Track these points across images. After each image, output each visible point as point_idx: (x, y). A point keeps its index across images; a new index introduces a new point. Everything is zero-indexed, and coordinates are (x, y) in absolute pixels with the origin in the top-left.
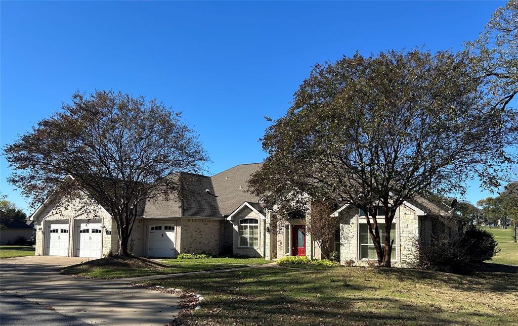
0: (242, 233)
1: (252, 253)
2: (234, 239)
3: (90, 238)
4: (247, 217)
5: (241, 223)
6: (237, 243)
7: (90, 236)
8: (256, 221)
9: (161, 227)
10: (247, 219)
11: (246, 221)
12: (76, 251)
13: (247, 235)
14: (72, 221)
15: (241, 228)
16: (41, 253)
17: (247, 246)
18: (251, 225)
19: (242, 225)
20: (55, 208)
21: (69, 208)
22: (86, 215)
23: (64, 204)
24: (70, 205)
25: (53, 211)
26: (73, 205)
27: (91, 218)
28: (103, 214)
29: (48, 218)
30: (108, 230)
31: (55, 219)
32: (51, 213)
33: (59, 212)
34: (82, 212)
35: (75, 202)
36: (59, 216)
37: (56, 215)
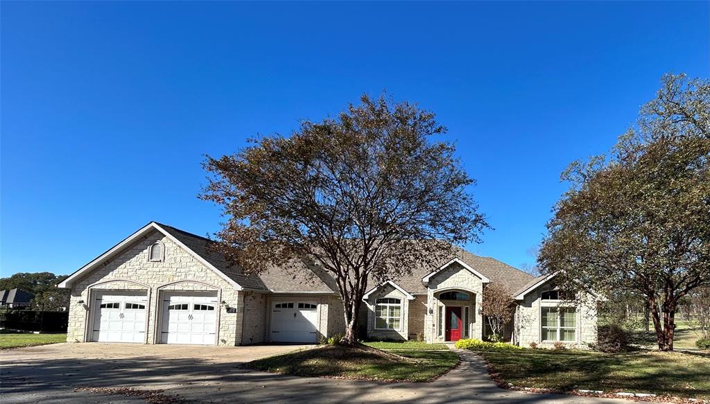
0: (379, 314)
1: (394, 335)
2: (369, 320)
3: (191, 317)
4: (387, 296)
5: (378, 302)
6: (372, 326)
7: (191, 313)
8: (398, 301)
9: (293, 304)
10: (387, 299)
11: (385, 301)
12: (161, 335)
13: (386, 316)
14: (154, 292)
15: (378, 308)
16: (81, 338)
17: (386, 327)
18: (391, 305)
19: (379, 304)
20: (116, 272)
21: (147, 273)
22: (184, 285)
23: (137, 267)
24: (151, 269)
25: (110, 276)
26: (158, 269)
27: (195, 289)
28: (220, 284)
29: (98, 286)
30: (230, 306)
31: (116, 287)
32: (106, 278)
33: (125, 279)
34: (176, 279)
35: (161, 265)
36: (126, 284)
37: (119, 283)
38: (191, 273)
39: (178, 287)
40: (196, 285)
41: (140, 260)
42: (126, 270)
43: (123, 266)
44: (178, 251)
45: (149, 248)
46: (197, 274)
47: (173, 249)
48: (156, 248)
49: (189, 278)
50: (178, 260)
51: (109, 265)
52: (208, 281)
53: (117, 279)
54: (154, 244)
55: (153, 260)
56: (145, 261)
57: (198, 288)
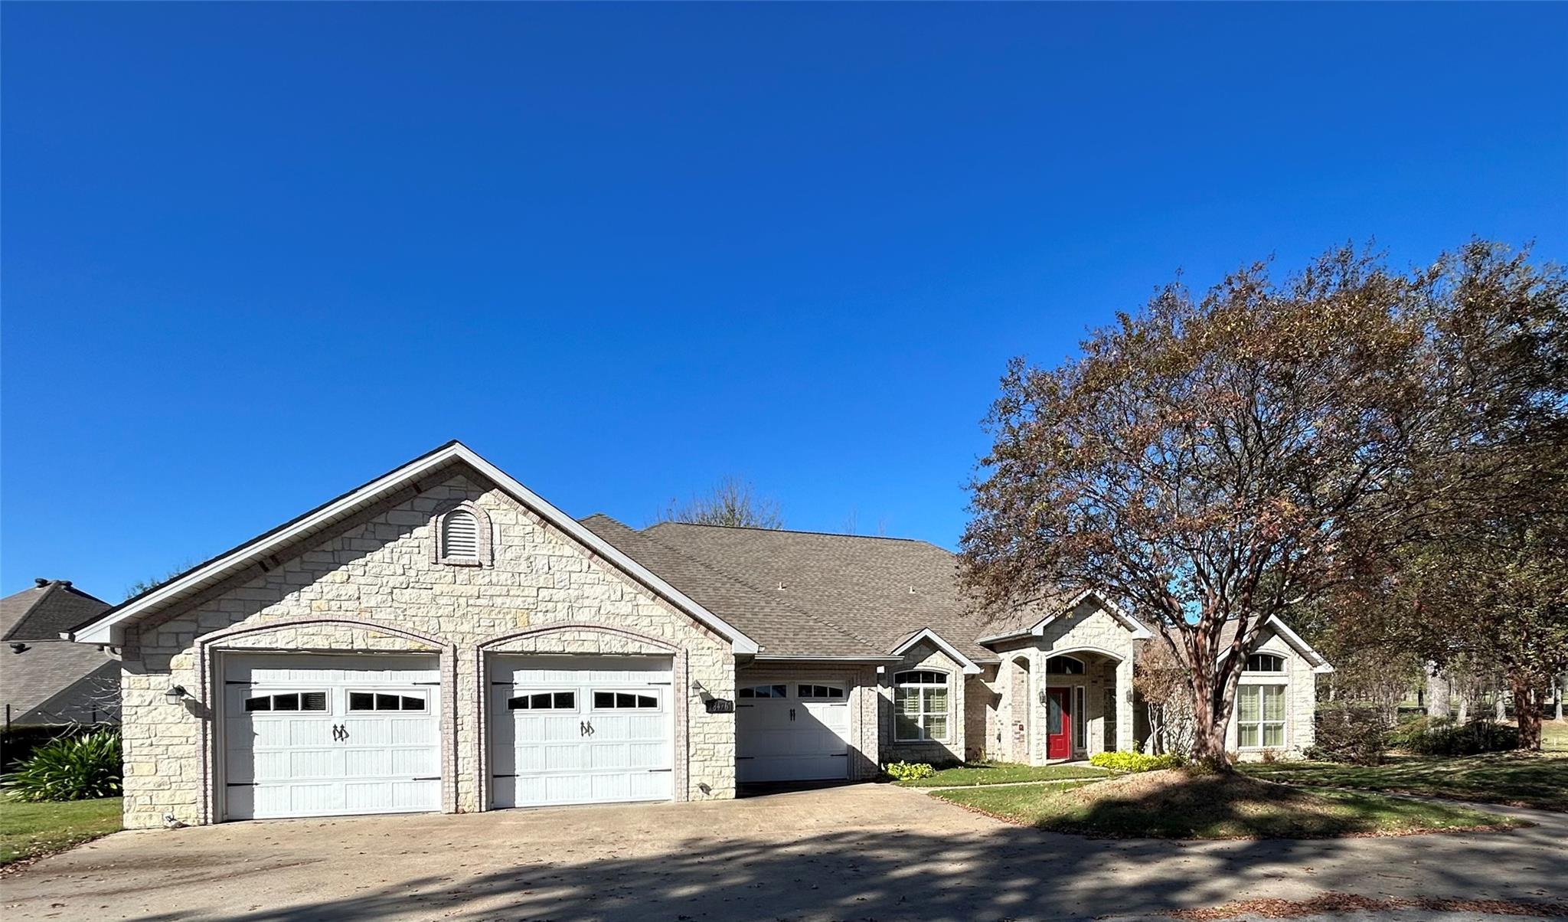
0: (902, 707)
3: (587, 729)
4: (920, 667)
5: (900, 681)
7: (585, 718)
8: (941, 678)
9: (784, 687)
10: (918, 673)
11: (914, 677)
12: (492, 783)
13: (916, 711)
14: (468, 657)
15: (900, 694)
16: (191, 812)
17: (918, 736)
18: (927, 686)
19: (902, 686)
20: (308, 593)
21: (434, 599)
22: (568, 636)
23: (395, 581)
24: (446, 589)
25: (290, 606)
26: (473, 590)
27: (606, 650)
28: (680, 635)
29: (239, 636)
30: (716, 697)
31: (321, 643)
32: (273, 613)
33: (349, 616)
34: (538, 621)
35: (481, 578)
36: (358, 632)
37: (328, 629)
38: (587, 602)
39: (548, 644)
40: (607, 638)
41: (405, 560)
42: (351, 589)
43: (339, 575)
44: (539, 540)
45: (436, 523)
46: (608, 607)
47: (518, 531)
48: (457, 523)
49: (582, 617)
50: (541, 563)
51: (280, 570)
52: (643, 625)
53: (315, 616)
54: (449, 509)
55: (451, 559)
56: (423, 561)
57: (612, 645)
